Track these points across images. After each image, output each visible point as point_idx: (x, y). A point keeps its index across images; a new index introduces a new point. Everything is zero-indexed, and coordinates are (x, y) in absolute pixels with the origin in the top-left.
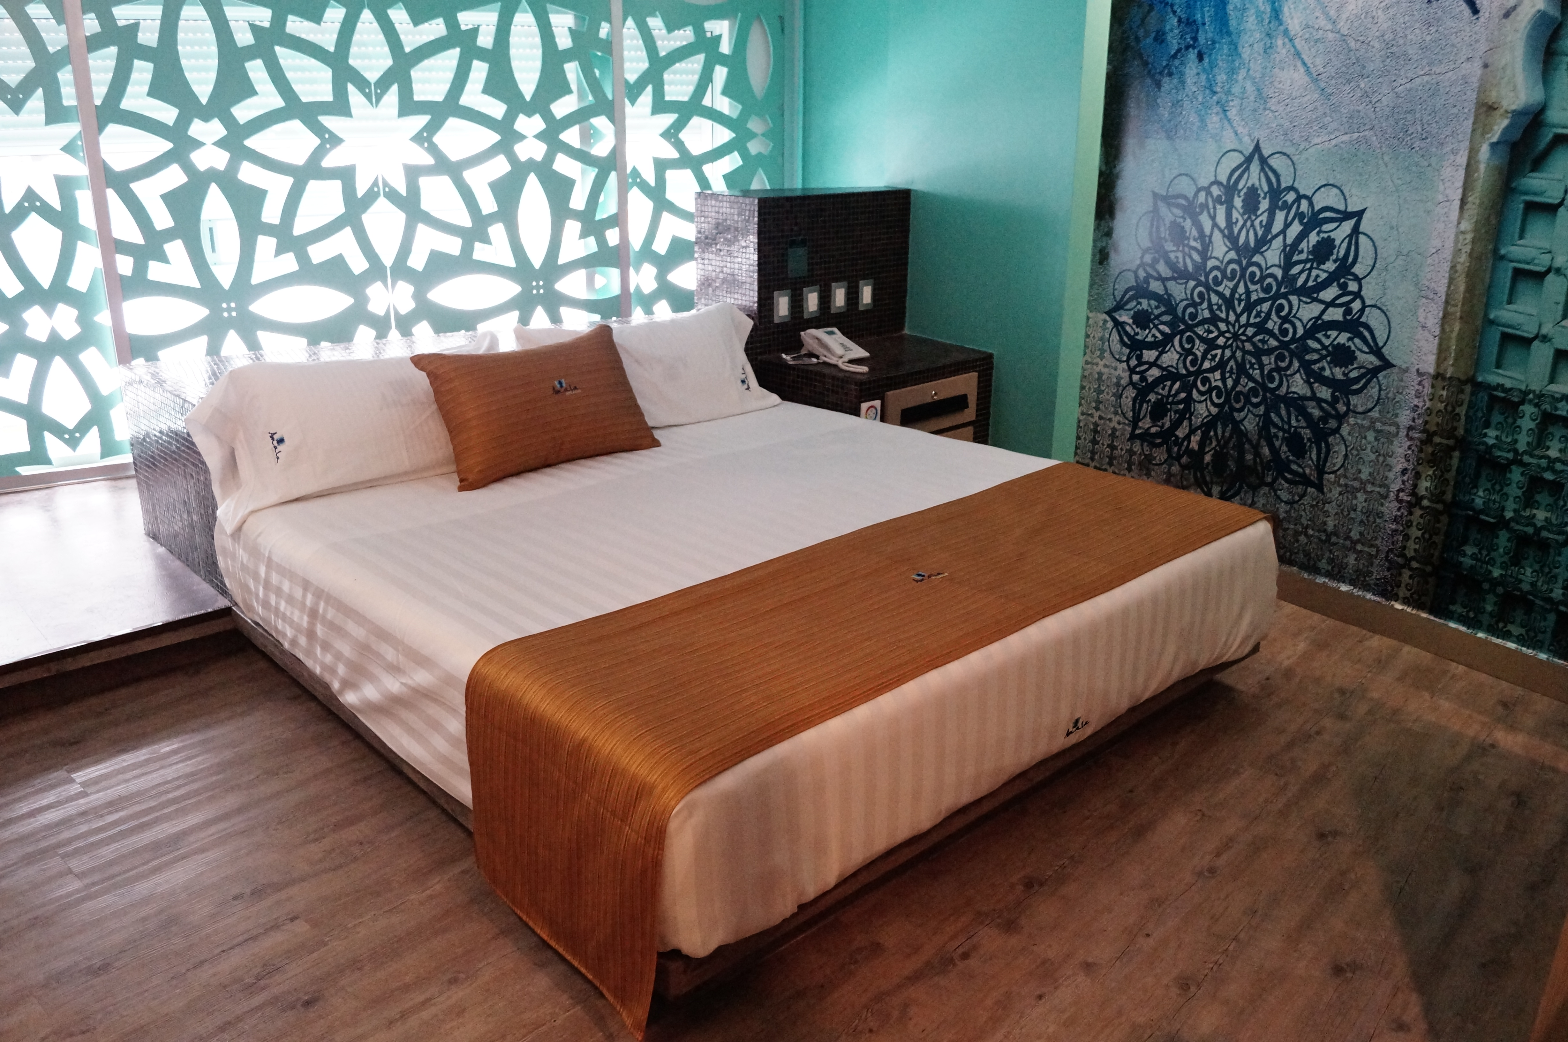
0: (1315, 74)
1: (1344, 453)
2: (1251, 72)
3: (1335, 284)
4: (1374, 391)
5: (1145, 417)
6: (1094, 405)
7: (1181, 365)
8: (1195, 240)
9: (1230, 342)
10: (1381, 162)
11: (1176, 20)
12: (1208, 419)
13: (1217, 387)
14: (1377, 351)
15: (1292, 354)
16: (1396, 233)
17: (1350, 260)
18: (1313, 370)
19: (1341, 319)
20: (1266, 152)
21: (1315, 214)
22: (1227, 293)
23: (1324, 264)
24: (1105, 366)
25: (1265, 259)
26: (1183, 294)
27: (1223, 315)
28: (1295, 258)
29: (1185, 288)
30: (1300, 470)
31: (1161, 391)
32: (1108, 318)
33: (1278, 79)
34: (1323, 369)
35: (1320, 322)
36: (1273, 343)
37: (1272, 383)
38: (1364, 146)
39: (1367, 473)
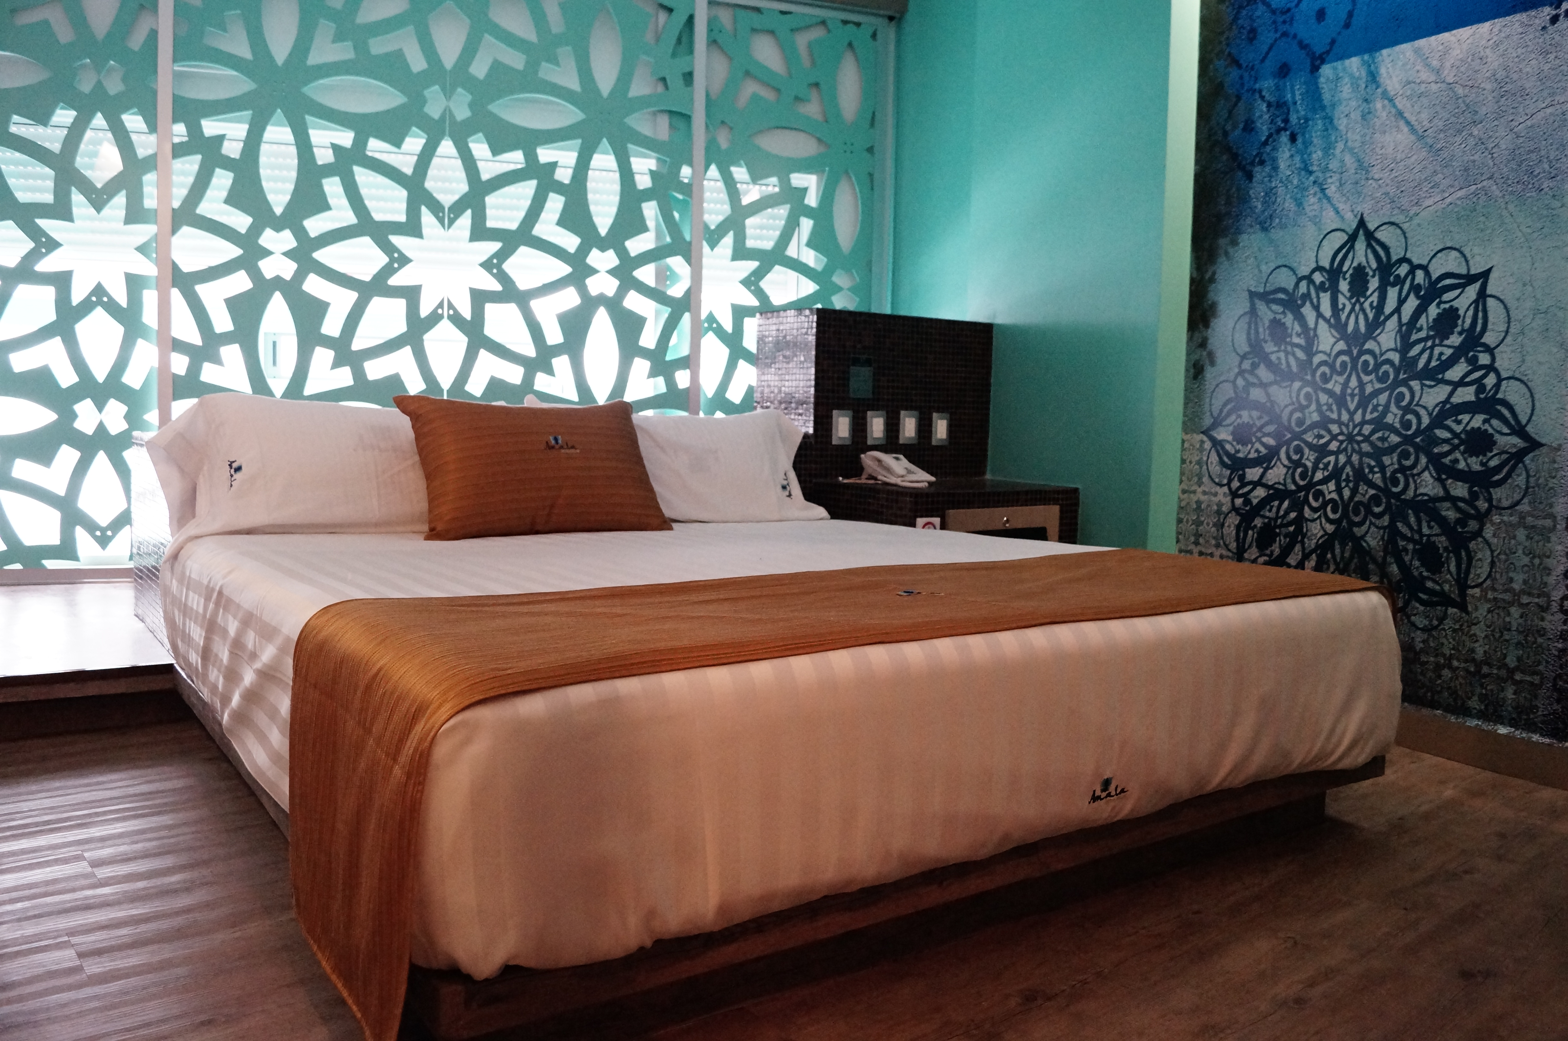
0: (1420, 132)
1: (1489, 560)
2: (1350, 144)
3: (1463, 360)
4: (1520, 479)
5: (1250, 546)
6: (1192, 539)
7: (1289, 480)
8: (1299, 335)
9: (1344, 445)
10: (1505, 213)
11: (1265, 105)
12: (1323, 539)
13: (1332, 500)
14: (1519, 431)
15: (1418, 449)
16: (1530, 289)
17: (1479, 328)
18: (1444, 464)
19: (1473, 399)
20: (1371, 226)
21: (1433, 284)
22: (1338, 389)
23: (1448, 338)
24: (1204, 493)
25: (1379, 343)
26: (1288, 398)
27: (1335, 416)
28: (1414, 337)
29: (1290, 392)
30: (1438, 588)
31: (1268, 514)
32: (1205, 438)
33: (1380, 145)
34: (1456, 461)
35: (1448, 406)
36: (1395, 439)
37: (1396, 486)
38: (1484, 198)
39: (1521, 581)
